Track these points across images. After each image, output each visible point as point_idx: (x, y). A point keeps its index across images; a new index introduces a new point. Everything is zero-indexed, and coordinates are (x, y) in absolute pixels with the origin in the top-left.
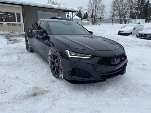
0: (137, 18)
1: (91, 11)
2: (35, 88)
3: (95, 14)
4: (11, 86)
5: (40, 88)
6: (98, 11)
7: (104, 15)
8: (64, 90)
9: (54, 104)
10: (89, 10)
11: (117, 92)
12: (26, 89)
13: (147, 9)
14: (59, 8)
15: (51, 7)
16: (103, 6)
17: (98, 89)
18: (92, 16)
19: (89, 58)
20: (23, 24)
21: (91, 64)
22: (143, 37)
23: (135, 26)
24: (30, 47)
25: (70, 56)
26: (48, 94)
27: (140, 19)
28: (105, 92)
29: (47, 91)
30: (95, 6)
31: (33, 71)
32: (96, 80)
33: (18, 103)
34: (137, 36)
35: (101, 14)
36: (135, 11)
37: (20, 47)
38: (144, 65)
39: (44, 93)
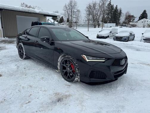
0: (109, 23)
1: (66, 16)
2: (56, 94)
3: (71, 18)
4: (31, 95)
5: (60, 93)
6: (74, 16)
7: (80, 20)
8: (83, 93)
9: (83, 106)
10: (65, 15)
11: (126, 88)
12: (48, 96)
13: (116, 14)
14: (40, 13)
15: (33, 12)
16: (78, 11)
17: (110, 88)
18: (68, 21)
19: (104, 61)
20: (2, 30)
21: (107, 66)
22: (119, 39)
23: (111, 30)
24: (25, 55)
25: (88, 61)
26: (71, 98)
27: (110, 23)
28: (117, 89)
29: (69, 96)
30: (70, 10)
31: (43, 78)
32: (111, 80)
33: (49, 110)
34: (114, 38)
35: (77, 18)
36: (106, 16)
37: (10, 55)
38: (132, 64)
39: (67, 97)
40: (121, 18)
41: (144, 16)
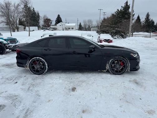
25: (134, 56)
40: (40, 21)
41: (59, 20)
